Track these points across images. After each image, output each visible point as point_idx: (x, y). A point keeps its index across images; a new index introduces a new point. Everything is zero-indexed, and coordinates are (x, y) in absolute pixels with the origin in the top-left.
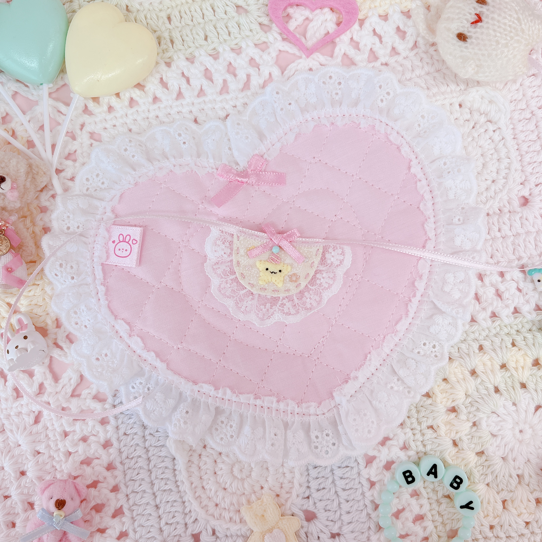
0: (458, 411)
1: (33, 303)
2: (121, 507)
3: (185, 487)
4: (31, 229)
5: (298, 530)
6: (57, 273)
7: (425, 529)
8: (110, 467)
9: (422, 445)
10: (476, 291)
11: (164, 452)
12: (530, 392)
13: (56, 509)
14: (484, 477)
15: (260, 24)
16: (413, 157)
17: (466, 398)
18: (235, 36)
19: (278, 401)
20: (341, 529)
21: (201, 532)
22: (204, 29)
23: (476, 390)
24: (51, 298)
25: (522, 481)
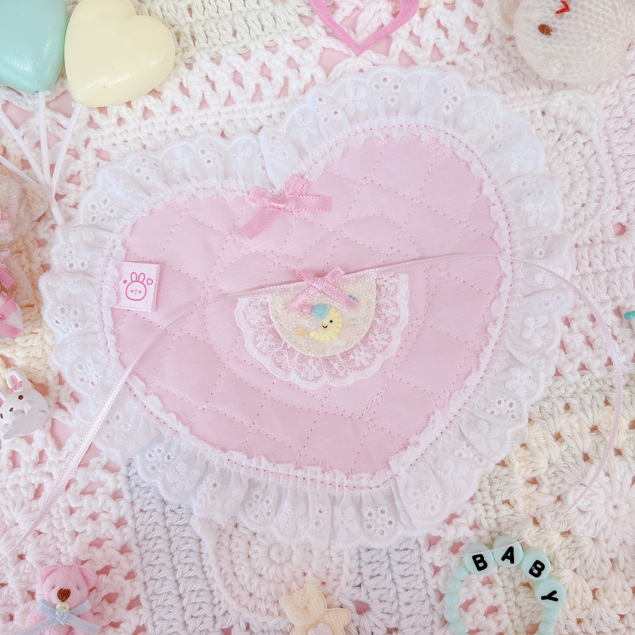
0: (540, 483)
1: (31, 355)
2: (138, 597)
3: (213, 573)
4: (27, 267)
5: (348, 625)
6: (58, 320)
7: (499, 623)
8: (124, 550)
9: (496, 524)
10: (562, 338)
11: (188, 532)
12: (626, 460)
13: (60, 601)
14: (571, 562)
15: (300, 15)
16: (485, 176)
17: (550, 467)
18: (270, 31)
19: (323, 472)
20: (399, 623)
21: (233, 626)
22: (232, 23)
23: (561, 457)
24: (51, 348)
25: (617, 567)
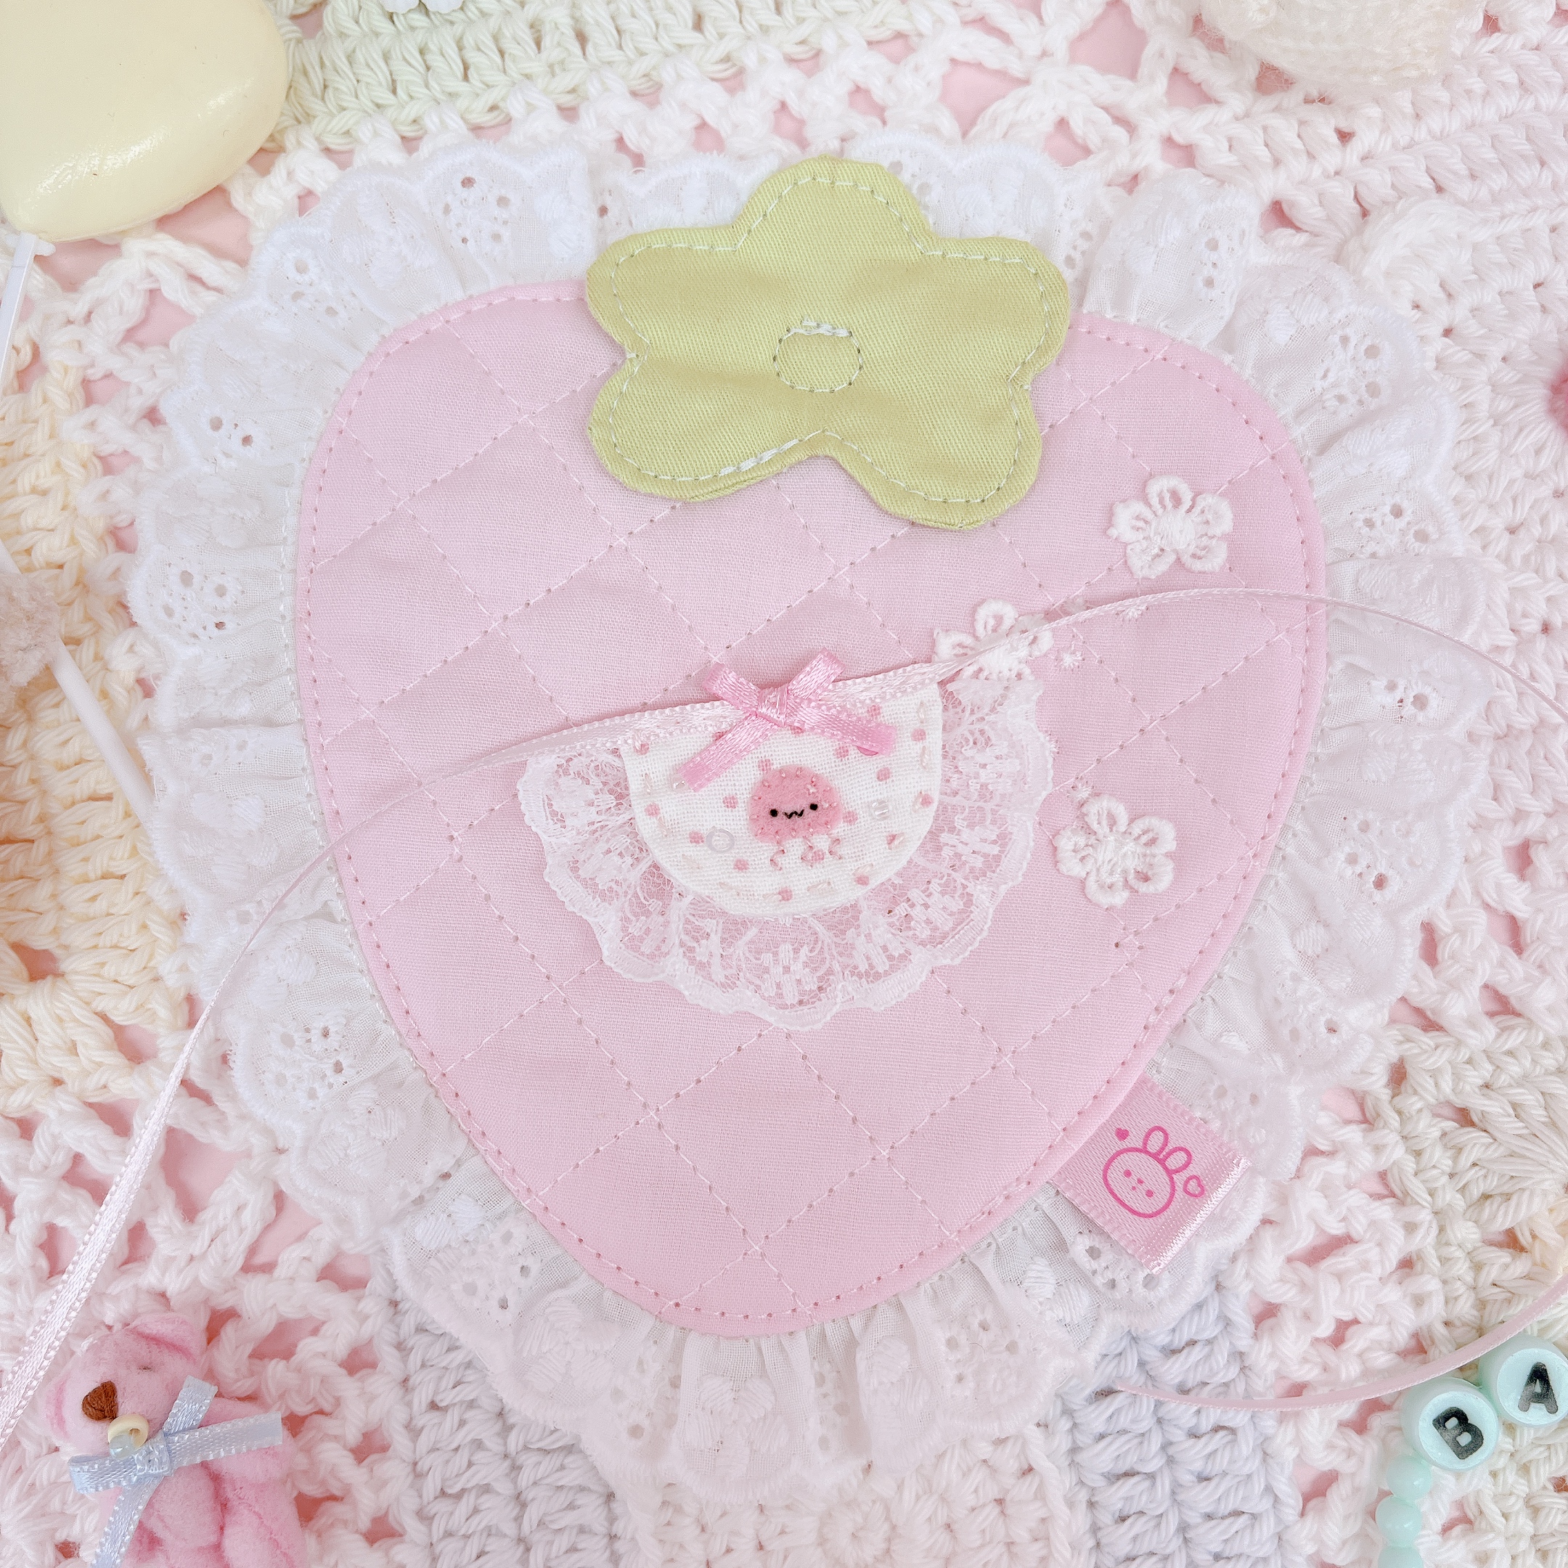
8: (379, 1531)
11: (577, 1473)
18: (799, 14)
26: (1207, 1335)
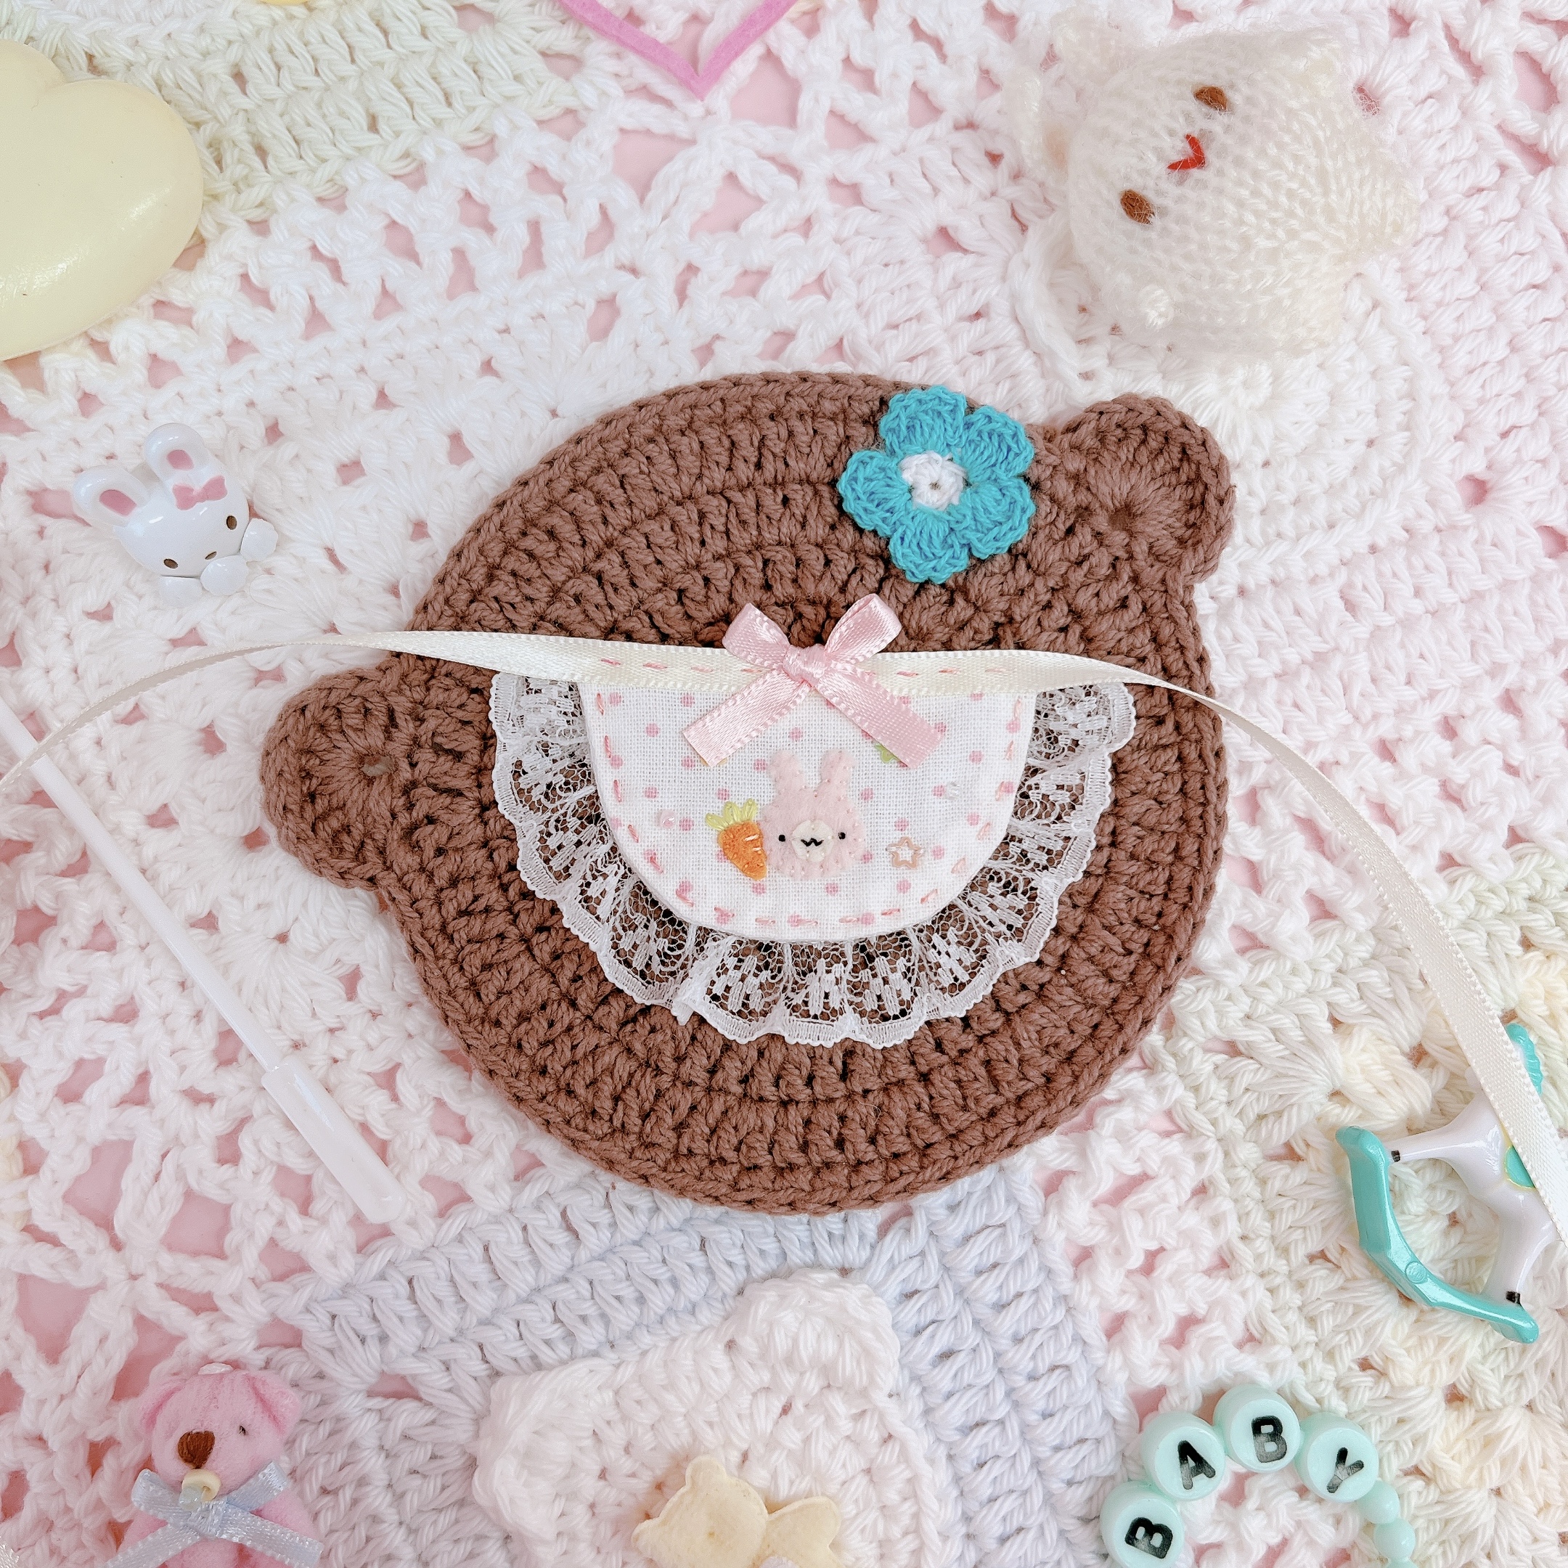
15: (544, 54)
18: (469, 104)
22: (361, 96)
23: (1437, 1108)
26: (1031, 1286)
